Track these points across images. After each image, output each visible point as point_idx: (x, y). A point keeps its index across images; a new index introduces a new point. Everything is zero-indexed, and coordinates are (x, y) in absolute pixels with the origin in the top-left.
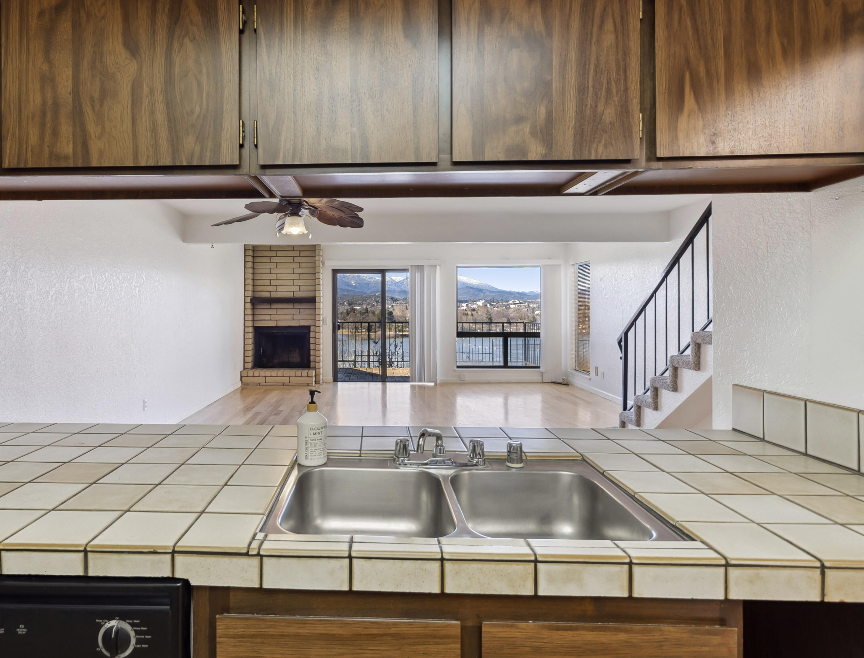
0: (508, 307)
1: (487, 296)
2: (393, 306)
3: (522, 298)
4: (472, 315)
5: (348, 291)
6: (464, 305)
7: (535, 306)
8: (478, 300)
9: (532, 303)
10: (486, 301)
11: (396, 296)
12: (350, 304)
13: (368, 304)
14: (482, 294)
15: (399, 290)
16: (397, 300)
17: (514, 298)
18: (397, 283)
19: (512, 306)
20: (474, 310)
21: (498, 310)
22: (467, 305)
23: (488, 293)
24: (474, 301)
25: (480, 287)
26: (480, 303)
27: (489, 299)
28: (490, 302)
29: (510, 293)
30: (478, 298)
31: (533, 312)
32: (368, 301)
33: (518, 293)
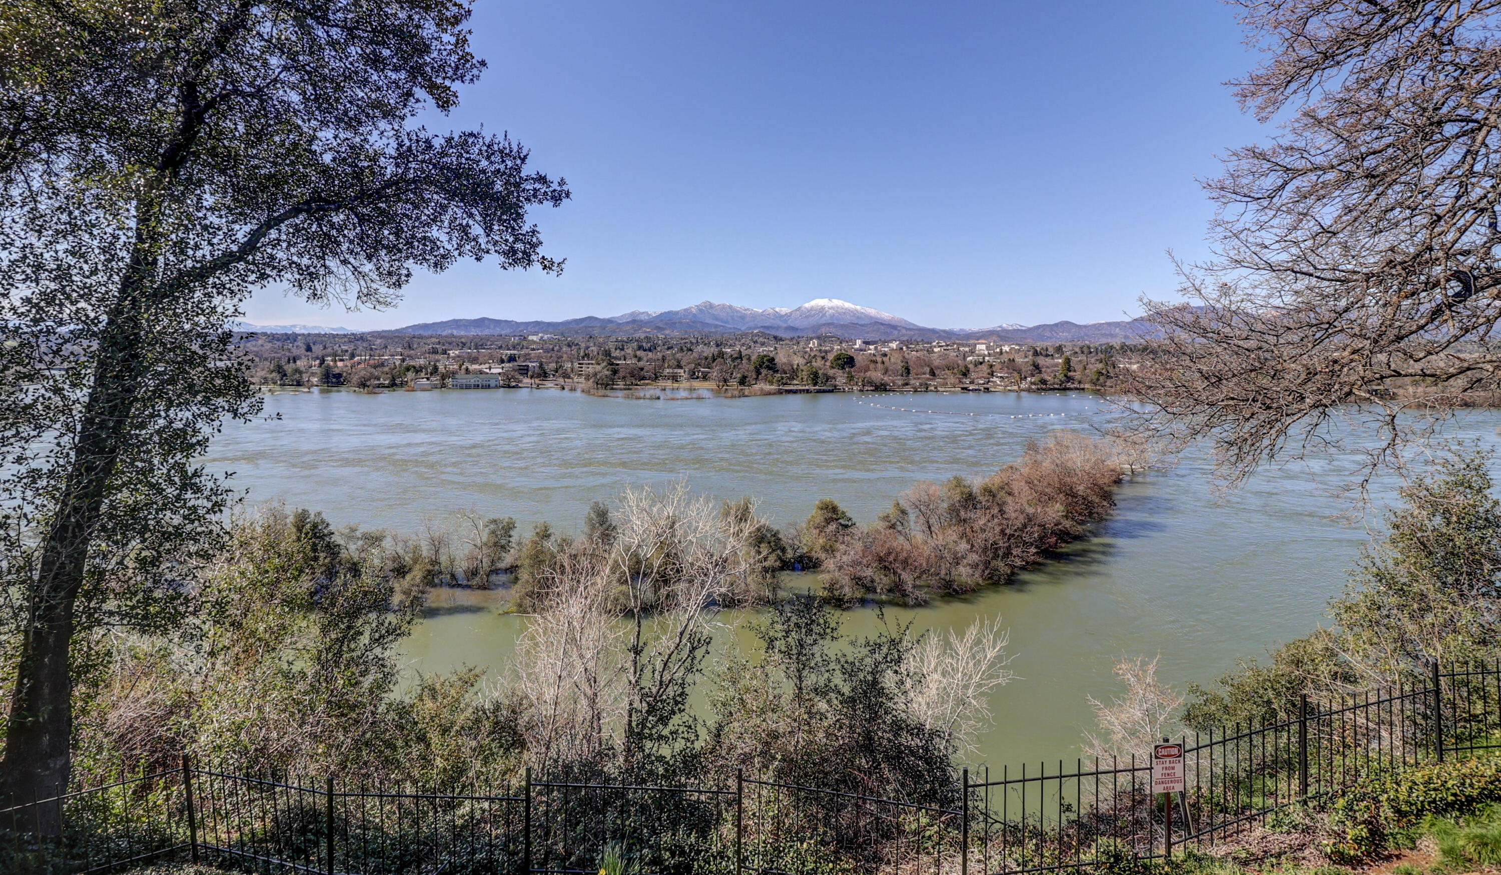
0: (930, 351)
1: (903, 335)
2: (776, 349)
3: (950, 339)
4: (883, 363)
5: (716, 326)
6: (872, 347)
7: (967, 349)
8: (891, 341)
9: (963, 345)
10: (902, 342)
11: (781, 334)
12: (717, 345)
13: (743, 345)
14: (896, 332)
15: (785, 325)
16: (781, 340)
17: (940, 337)
18: (782, 316)
19: (936, 350)
20: (885, 355)
21: (918, 354)
22: (876, 348)
23: (904, 331)
24: (885, 342)
25: (894, 323)
26: (894, 345)
27: (905, 339)
28: (907, 343)
29: (933, 331)
30: (891, 337)
31: (965, 358)
32: (743, 341)
33: (944, 331)
